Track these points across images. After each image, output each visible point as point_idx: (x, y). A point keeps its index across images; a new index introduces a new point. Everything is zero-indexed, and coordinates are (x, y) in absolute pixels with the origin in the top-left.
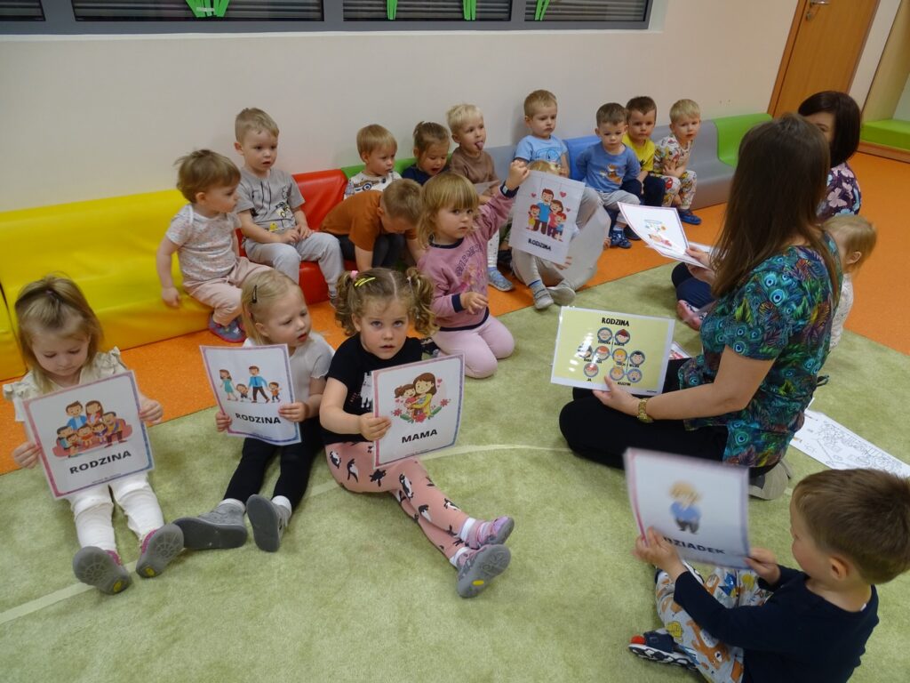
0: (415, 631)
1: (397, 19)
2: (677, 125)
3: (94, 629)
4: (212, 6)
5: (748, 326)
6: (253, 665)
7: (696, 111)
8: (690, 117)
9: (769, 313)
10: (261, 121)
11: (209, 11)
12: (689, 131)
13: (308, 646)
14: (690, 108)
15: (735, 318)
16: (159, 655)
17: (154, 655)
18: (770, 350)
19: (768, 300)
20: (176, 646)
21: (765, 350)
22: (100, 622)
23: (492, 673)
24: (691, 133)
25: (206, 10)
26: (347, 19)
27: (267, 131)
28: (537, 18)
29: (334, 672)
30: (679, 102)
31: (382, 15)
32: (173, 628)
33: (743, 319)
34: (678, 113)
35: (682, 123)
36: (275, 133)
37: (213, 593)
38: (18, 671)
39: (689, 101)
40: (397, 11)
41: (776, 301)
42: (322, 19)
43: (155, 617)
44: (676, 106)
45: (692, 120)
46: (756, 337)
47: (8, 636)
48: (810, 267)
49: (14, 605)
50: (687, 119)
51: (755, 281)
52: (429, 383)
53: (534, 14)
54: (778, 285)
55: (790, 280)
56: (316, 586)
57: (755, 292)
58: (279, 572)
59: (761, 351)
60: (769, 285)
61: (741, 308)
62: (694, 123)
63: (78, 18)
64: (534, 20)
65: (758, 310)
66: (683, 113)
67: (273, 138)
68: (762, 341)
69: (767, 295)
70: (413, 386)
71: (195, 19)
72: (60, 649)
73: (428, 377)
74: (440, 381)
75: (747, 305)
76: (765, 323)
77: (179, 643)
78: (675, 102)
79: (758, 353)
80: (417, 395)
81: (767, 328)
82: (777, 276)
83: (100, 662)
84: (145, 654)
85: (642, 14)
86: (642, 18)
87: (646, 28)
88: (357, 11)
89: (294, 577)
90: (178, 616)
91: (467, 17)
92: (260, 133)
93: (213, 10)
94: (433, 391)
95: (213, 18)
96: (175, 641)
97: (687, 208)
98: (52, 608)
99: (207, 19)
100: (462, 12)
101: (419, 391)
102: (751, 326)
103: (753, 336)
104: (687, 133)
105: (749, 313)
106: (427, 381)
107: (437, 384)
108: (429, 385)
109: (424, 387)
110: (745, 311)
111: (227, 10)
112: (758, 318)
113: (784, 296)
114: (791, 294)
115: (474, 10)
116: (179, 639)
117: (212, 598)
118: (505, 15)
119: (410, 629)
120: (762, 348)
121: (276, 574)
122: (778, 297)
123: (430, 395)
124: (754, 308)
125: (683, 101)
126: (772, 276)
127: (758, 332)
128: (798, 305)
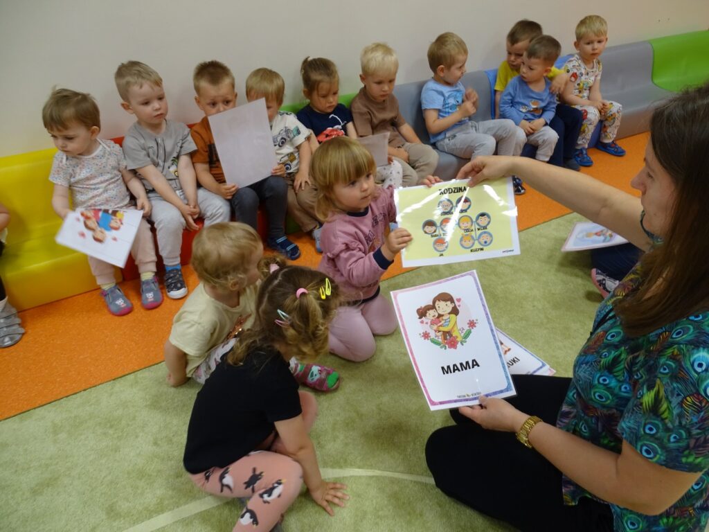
2: (582, 43)
5: (665, 425)
7: (603, 28)
8: (597, 35)
9: (699, 412)
10: (139, 74)
12: (594, 49)
14: (597, 26)
15: (641, 404)
18: (699, 460)
19: (699, 394)
21: (691, 459)
24: (596, 51)
27: (148, 82)
30: (586, 18)
33: (655, 409)
34: (583, 30)
35: (587, 41)
36: (158, 83)
39: (598, 17)
44: (583, 23)
45: (597, 38)
46: (677, 441)
50: (592, 37)
51: (673, 358)
52: (449, 303)
57: (675, 377)
59: (684, 460)
60: (699, 370)
61: (652, 394)
62: (599, 42)
65: (681, 404)
66: (589, 30)
67: (156, 88)
68: (688, 447)
69: (696, 385)
70: (433, 307)
73: (445, 297)
74: (459, 300)
75: (662, 393)
76: (692, 425)
78: (582, 18)
79: (680, 463)
80: (440, 316)
81: (695, 432)
92: (141, 87)
94: (455, 311)
97: (610, 141)
101: (441, 313)
102: (670, 425)
103: (672, 440)
104: (591, 52)
105: (664, 406)
106: (445, 300)
107: (457, 303)
108: (449, 306)
109: (444, 307)
110: (657, 401)
112: (680, 416)
120: (687, 456)
123: (453, 316)
124: (675, 401)
125: (590, 17)
127: (680, 435)
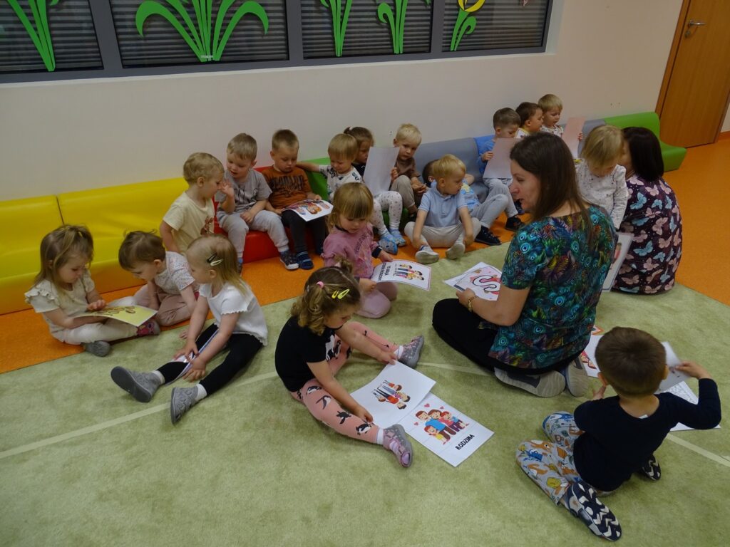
0: (288, 474)
1: (343, 56)
3: (89, 456)
4: (212, 54)
6: (180, 485)
11: (209, 57)
13: (217, 477)
16: (125, 473)
17: (122, 473)
18: (520, 283)
20: (136, 470)
22: (94, 451)
23: (332, 503)
25: (207, 57)
26: (306, 58)
28: (452, 49)
29: (229, 494)
31: (332, 53)
32: (136, 459)
33: (507, 261)
37: (165, 441)
38: (42, 475)
40: (343, 50)
41: (524, 250)
42: (288, 59)
43: (127, 451)
46: (511, 274)
47: (40, 455)
48: (553, 230)
49: (46, 437)
53: (450, 46)
54: (526, 240)
55: (535, 238)
56: (231, 441)
58: (209, 431)
59: (514, 283)
60: (522, 239)
63: (124, 66)
64: (449, 51)
65: (513, 256)
71: (199, 63)
72: (68, 465)
76: (516, 264)
77: (139, 467)
81: (516, 267)
82: (527, 234)
83: (89, 475)
84: (117, 472)
85: (540, 41)
86: (540, 44)
87: (544, 51)
88: (313, 52)
89: (218, 435)
90: (141, 452)
91: (396, 51)
93: (212, 56)
95: (213, 62)
96: (136, 466)
98: (68, 441)
99: (208, 63)
100: (393, 48)
105: (509, 257)
111: (222, 56)
112: (513, 261)
113: (530, 248)
114: (534, 247)
115: (402, 46)
116: (139, 466)
117: (164, 443)
118: (427, 49)
119: (284, 472)
120: (515, 281)
121: (207, 432)
122: (525, 248)
124: (512, 254)
126: (524, 233)
127: (512, 270)
128: (538, 254)
